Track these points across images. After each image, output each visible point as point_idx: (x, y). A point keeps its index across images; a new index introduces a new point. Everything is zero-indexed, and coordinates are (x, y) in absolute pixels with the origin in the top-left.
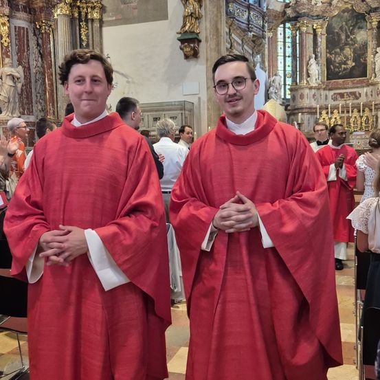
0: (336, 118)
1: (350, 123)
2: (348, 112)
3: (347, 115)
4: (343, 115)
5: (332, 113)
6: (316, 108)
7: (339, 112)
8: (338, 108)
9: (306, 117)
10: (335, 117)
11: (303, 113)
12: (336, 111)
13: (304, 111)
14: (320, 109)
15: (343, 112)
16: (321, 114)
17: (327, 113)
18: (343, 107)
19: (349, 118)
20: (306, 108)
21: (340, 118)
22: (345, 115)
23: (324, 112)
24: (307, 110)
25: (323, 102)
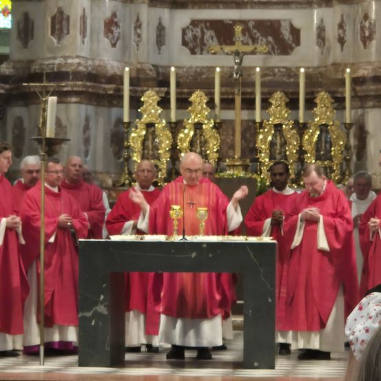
0: (198, 126)
1: (255, 150)
2: (249, 103)
3: (245, 115)
4: (229, 115)
5: (184, 103)
6: (117, 79)
7: (211, 103)
8: (207, 86)
9: (77, 111)
10: (193, 119)
11: (62, 96)
12: (198, 97)
13: (67, 86)
14: (133, 82)
15: (227, 103)
16: (136, 102)
17: (164, 103)
18: (227, 82)
19: (251, 129)
20: (77, 75)
21: (217, 127)
22: (237, 115)
23: (150, 97)
24: (79, 85)
25: (146, 55)
